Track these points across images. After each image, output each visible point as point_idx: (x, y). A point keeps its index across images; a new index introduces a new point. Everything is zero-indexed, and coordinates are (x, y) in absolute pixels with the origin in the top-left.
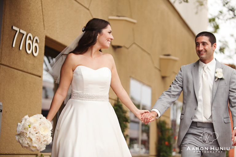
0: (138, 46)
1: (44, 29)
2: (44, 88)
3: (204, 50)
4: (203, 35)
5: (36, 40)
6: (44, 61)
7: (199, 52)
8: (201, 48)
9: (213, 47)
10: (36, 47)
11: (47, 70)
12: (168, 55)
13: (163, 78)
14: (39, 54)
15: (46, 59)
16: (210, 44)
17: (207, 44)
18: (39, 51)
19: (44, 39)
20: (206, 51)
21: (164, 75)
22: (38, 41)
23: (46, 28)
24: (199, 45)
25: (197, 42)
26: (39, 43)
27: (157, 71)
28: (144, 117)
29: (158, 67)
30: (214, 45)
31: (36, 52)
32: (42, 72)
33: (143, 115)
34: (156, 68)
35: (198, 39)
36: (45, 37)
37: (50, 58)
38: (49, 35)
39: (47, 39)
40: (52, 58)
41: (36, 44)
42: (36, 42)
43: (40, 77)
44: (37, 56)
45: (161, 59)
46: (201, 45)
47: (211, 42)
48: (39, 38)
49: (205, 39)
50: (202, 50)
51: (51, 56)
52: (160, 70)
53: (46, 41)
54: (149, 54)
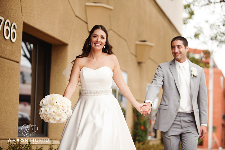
0: (115, 32)
1: (22, 16)
2: (22, 73)
3: (179, 52)
4: (178, 39)
5: (14, 26)
6: (22, 47)
7: (175, 54)
8: (177, 50)
9: (186, 49)
10: (14, 33)
11: (25, 56)
12: (144, 41)
13: (139, 63)
14: (17, 39)
15: (23, 44)
16: (183, 46)
17: (182, 47)
18: (17, 37)
19: (22, 26)
20: (181, 53)
21: (140, 61)
22: (16, 27)
23: (24, 15)
24: (175, 48)
25: (172, 45)
26: (17, 29)
27: (134, 57)
28: (143, 110)
29: (134, 53)
30: (187, 47)
31: (14, 38)
32: (20, 58)
33: (142, 108)
34: (132, 53)
35: (173, 43)
36: (22, 23)
37: (27, 43)
38: (26, 21)
39: (25, 25)
40: (30, 44)
41: (14, 30)
42: (14, 28)
43: (18, 62)
44: (15, 42)
45: (137, 45)
46: (176, 47)
47: (184, 45)
48: (17, 24)
49: (180, 43)
50: (177, 52)
51: (28, 42)
52: (136, 56)
53: (23, 27)
54: (125, 40)
